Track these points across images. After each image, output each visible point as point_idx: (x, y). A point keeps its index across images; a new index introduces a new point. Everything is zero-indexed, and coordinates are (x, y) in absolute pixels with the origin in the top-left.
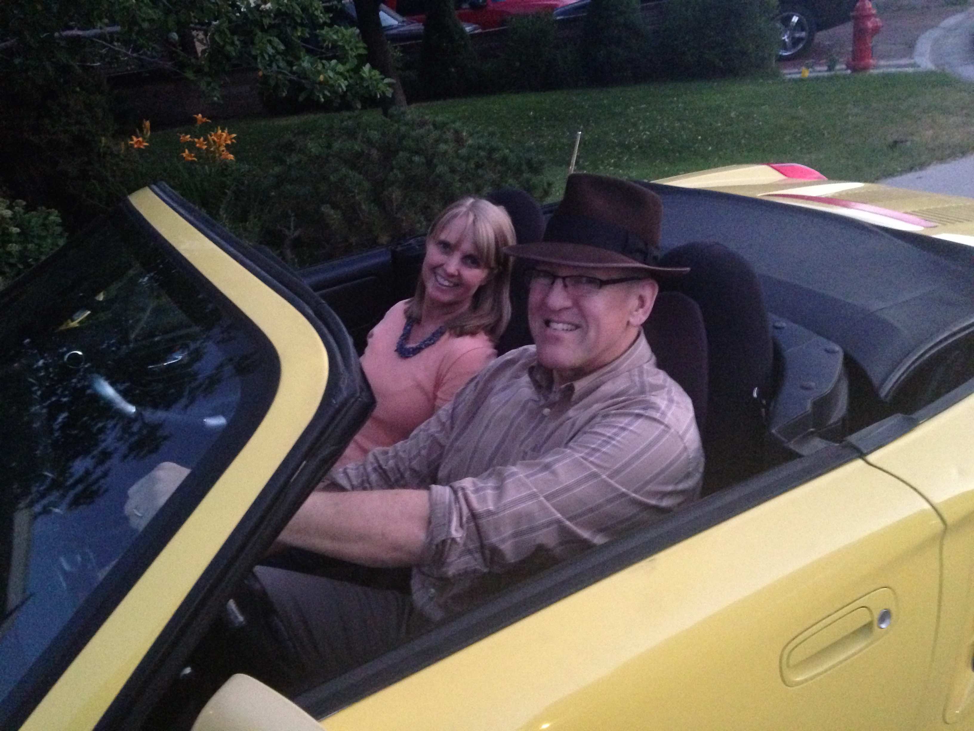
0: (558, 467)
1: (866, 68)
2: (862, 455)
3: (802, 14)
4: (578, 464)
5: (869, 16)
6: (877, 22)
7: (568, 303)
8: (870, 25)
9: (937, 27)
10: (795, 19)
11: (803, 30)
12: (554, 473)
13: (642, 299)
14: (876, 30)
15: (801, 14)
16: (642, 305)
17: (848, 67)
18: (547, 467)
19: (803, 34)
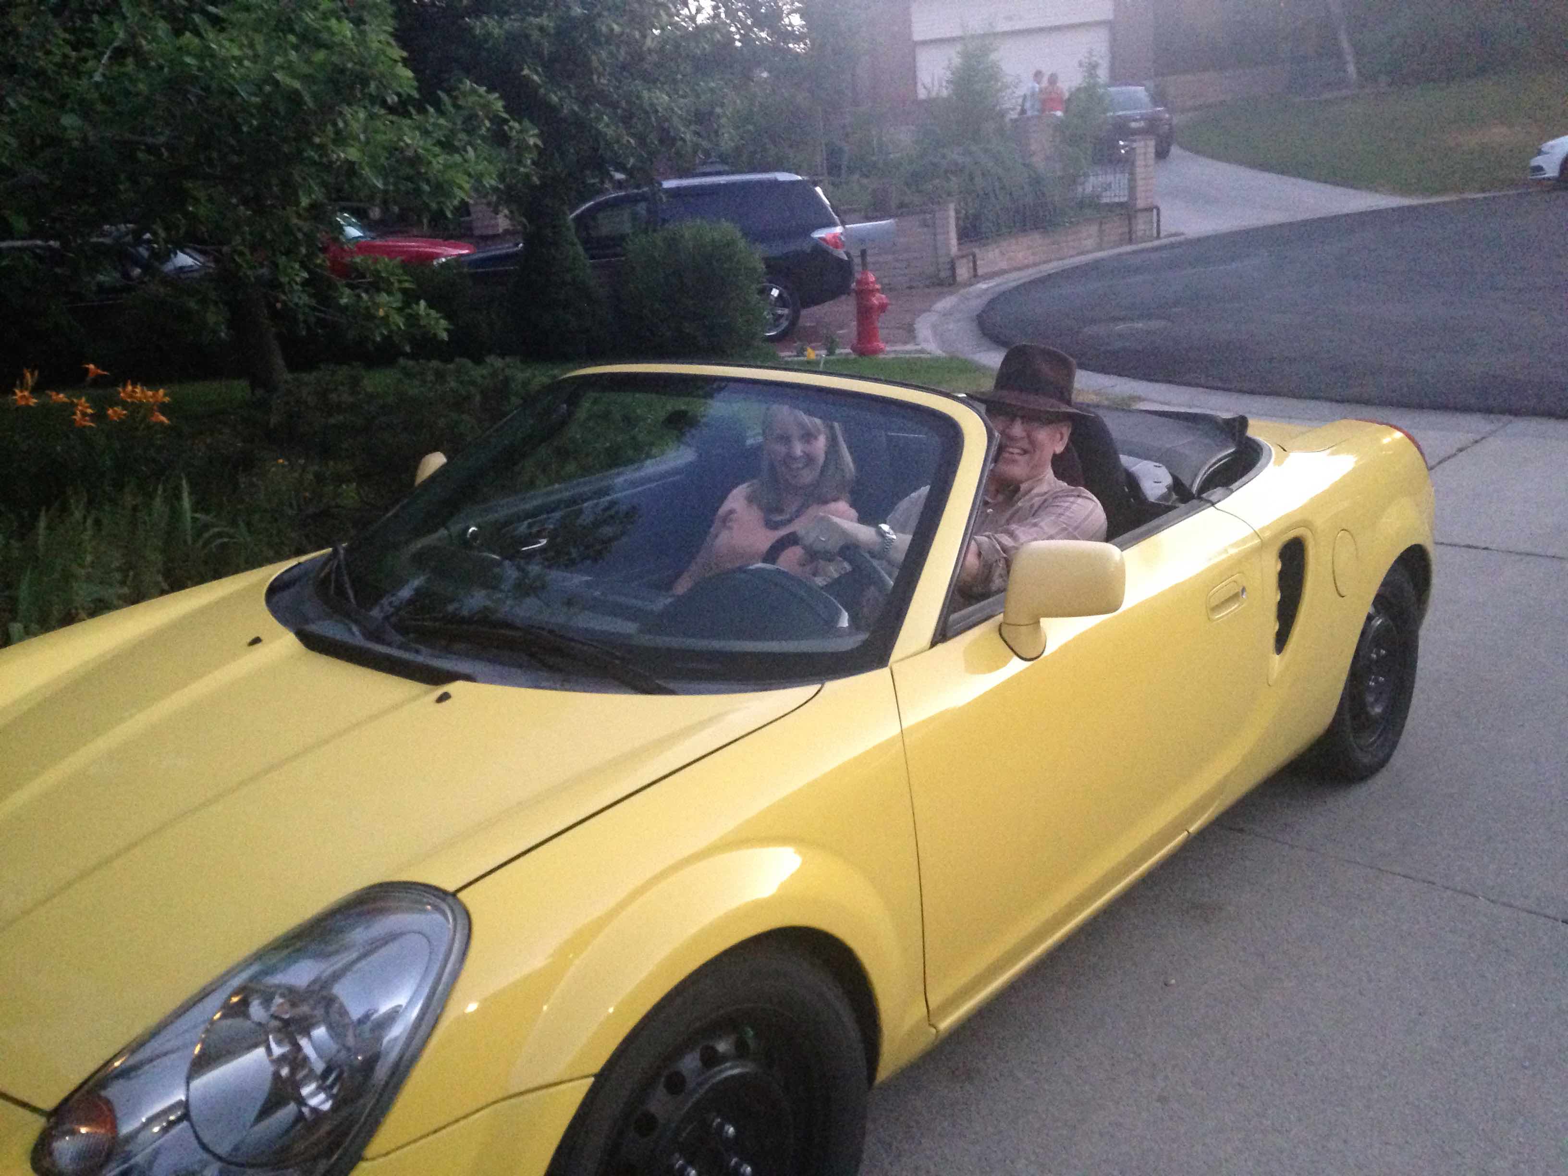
0: (1042, 524)
1: (875, 352)
2: (1213, 504)
3: (786, 287)
4: (1055, 523)
5: (872, 292)
6: (882, 299)
7: (1024, 434)
8: (875, 301)
9: (929, 311)
10: (775, 292)
11: (784, 306)
12: (1041, 528)
13: (1062, 434)
14: (883, 308)
15: (783, 287)
16: (1062, 439)
17: (854, 349)
18: (1035, 525)
19: (786, 311)
